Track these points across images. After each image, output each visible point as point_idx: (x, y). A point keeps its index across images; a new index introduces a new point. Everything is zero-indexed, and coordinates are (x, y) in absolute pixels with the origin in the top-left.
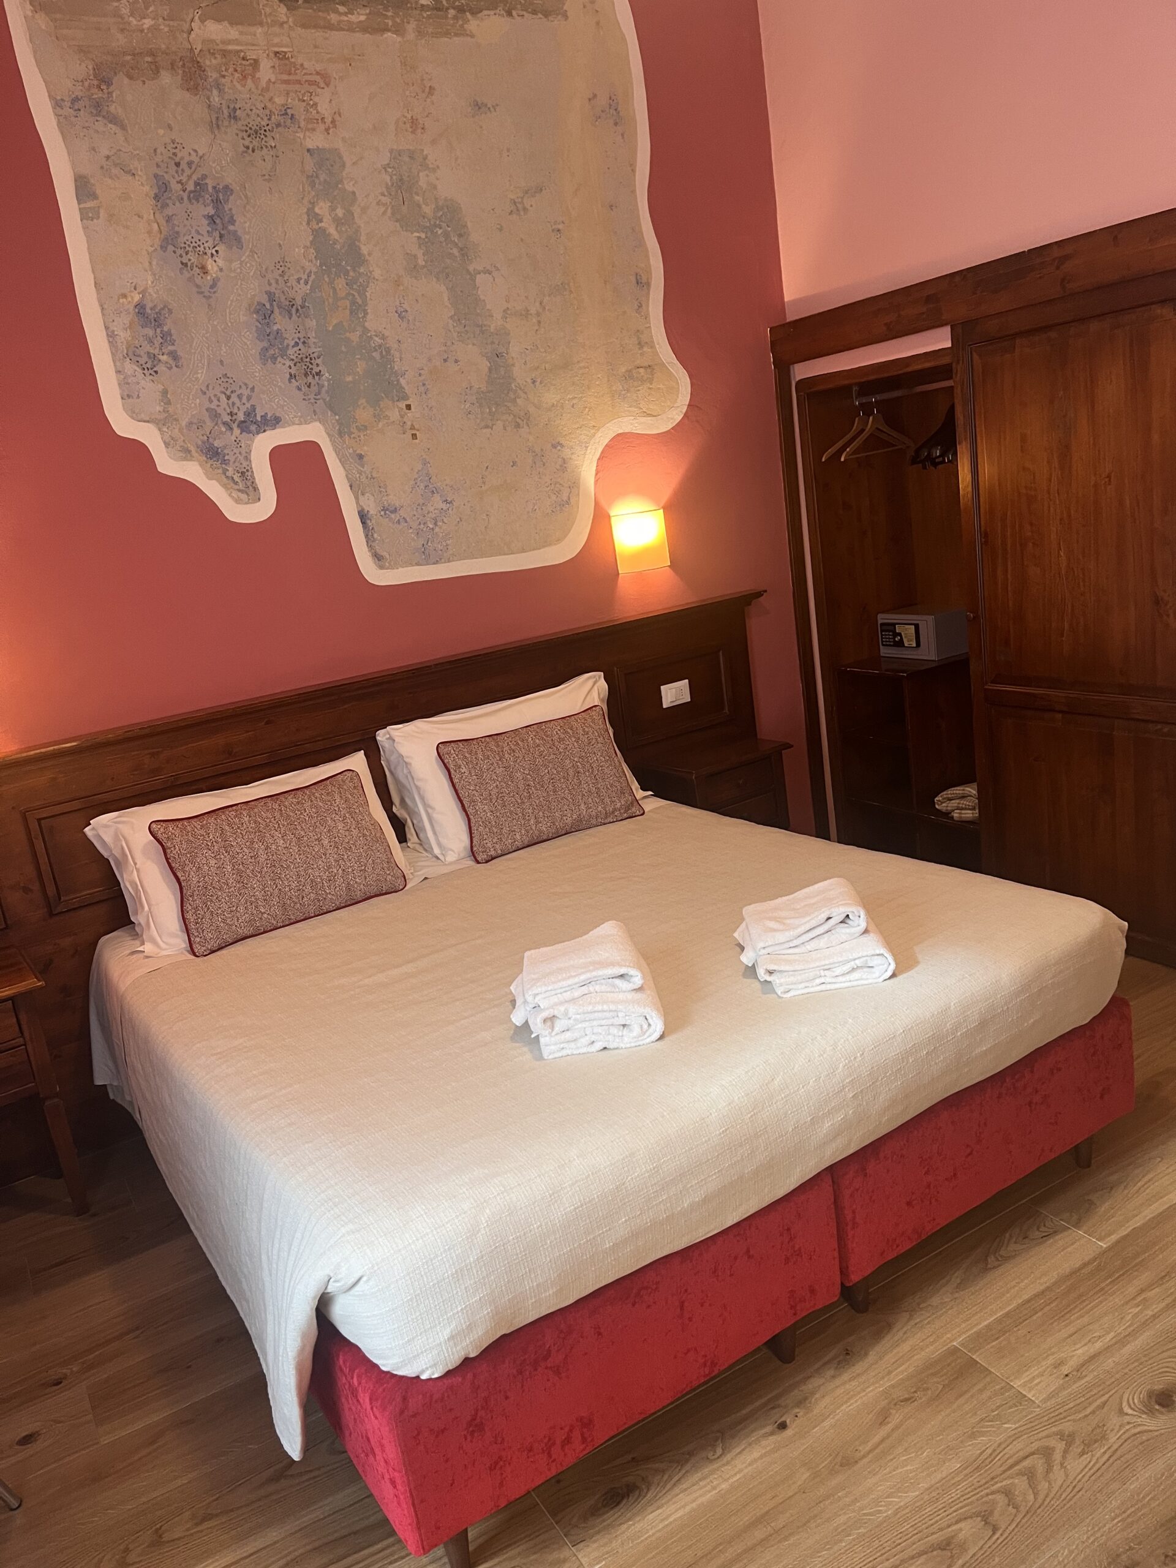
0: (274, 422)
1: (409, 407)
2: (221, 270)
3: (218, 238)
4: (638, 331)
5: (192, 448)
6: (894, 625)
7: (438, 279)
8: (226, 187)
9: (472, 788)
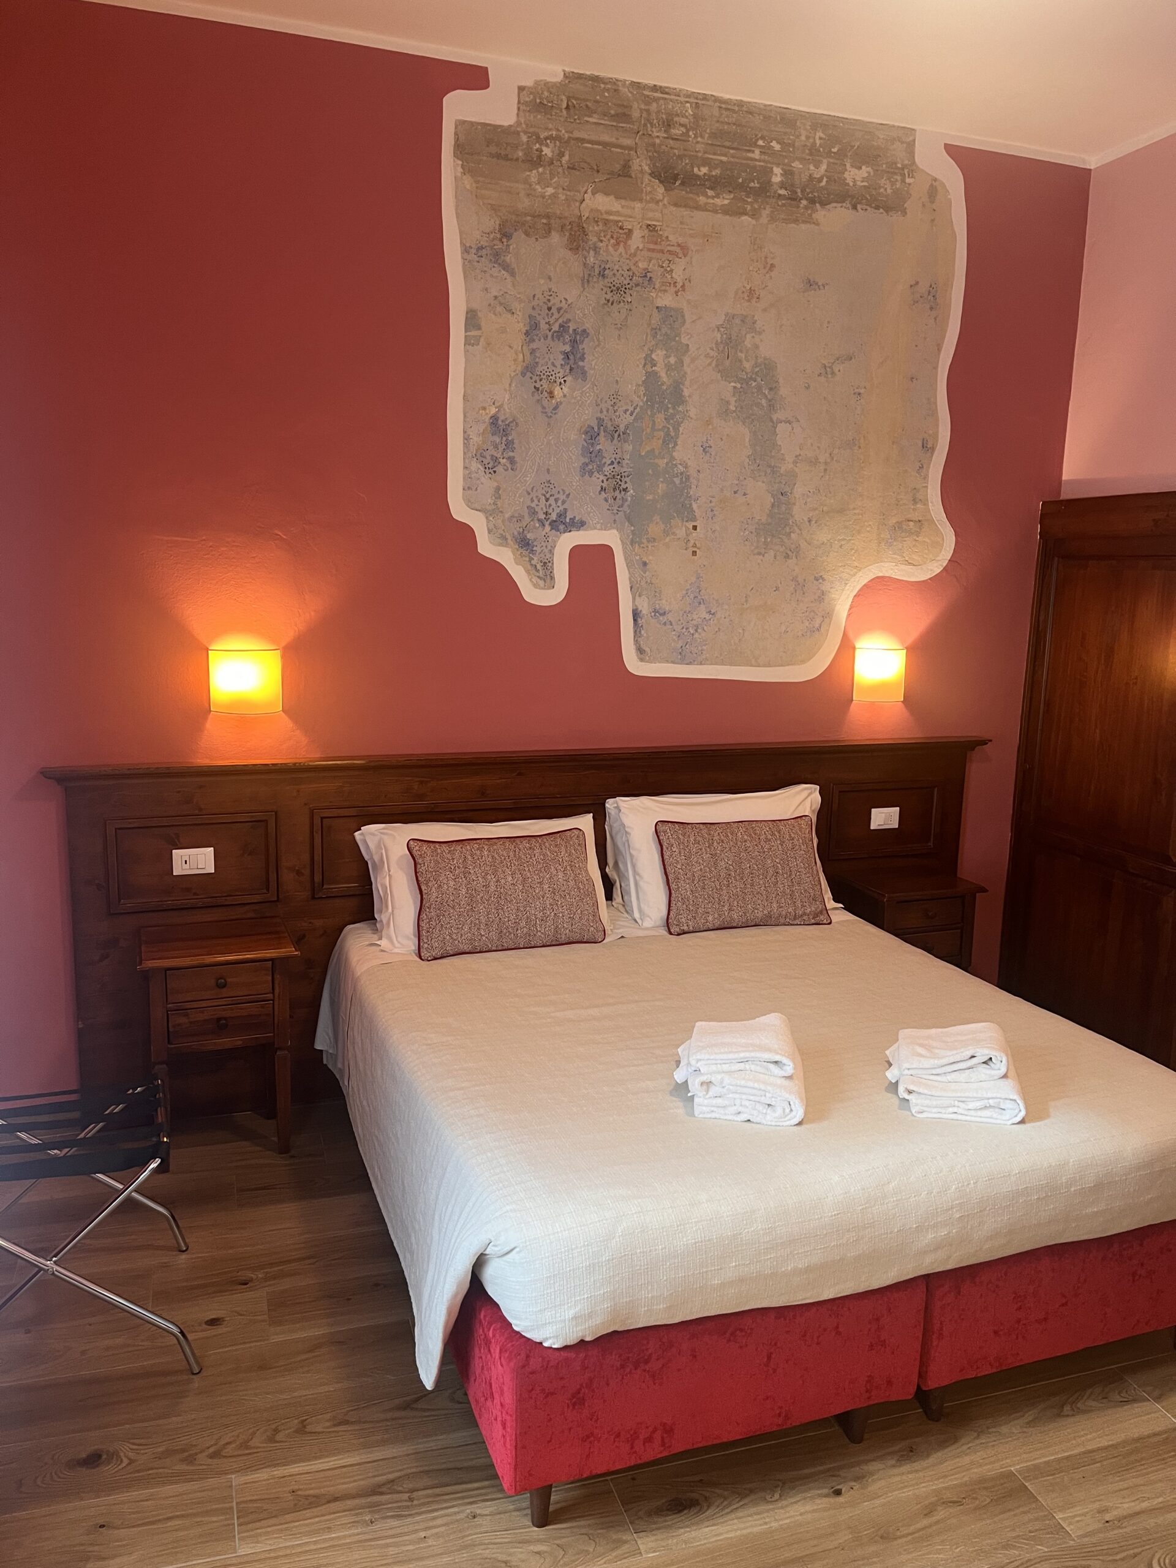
0: (580, 525)
1: (695, 528)
2: (565, 396)
3: (568, 371)
4: (915, 489)
5: (509, 537)
7: (744, 423)
8: (584, 331)
9: (679, 867)
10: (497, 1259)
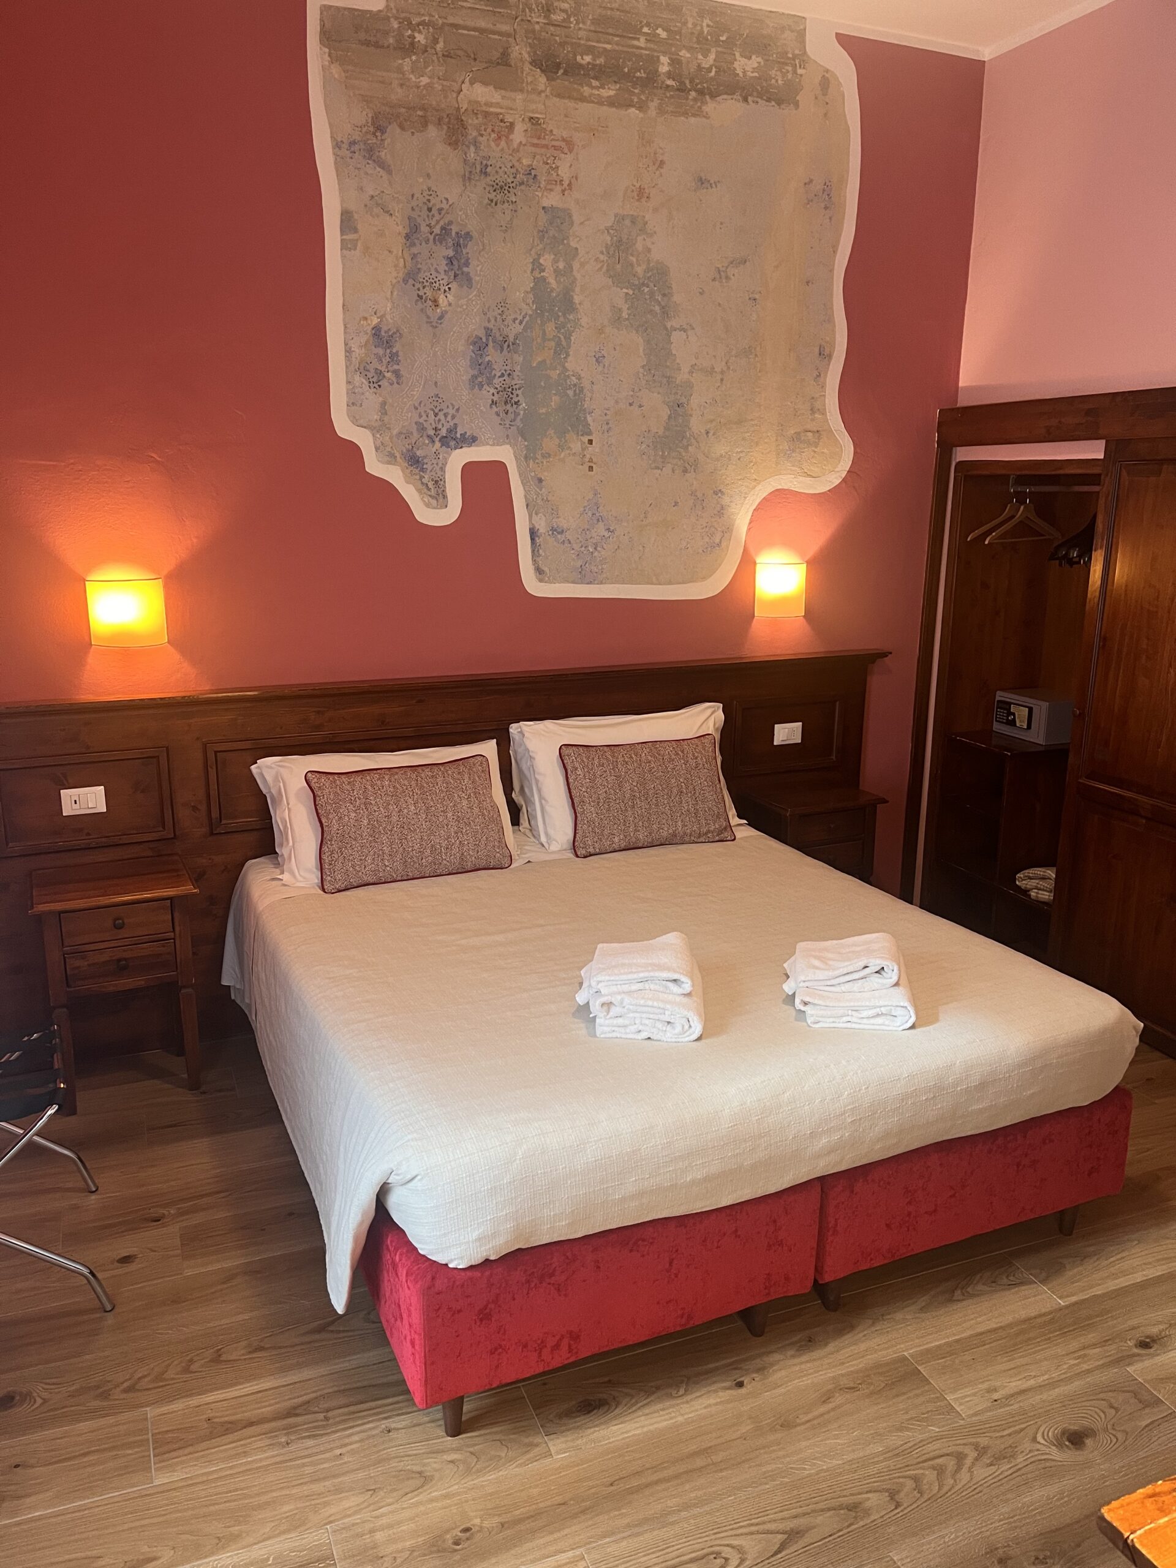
0: (470, 440)
1: (590, 442)
2: (450, 305)
3: (452, 277)
4: (813, 398)
5: (398, 455)
6: (1010, 704)
7: (637, 331)
8: (468, 233)
9: (584, 790)
10: (400, 1188)
